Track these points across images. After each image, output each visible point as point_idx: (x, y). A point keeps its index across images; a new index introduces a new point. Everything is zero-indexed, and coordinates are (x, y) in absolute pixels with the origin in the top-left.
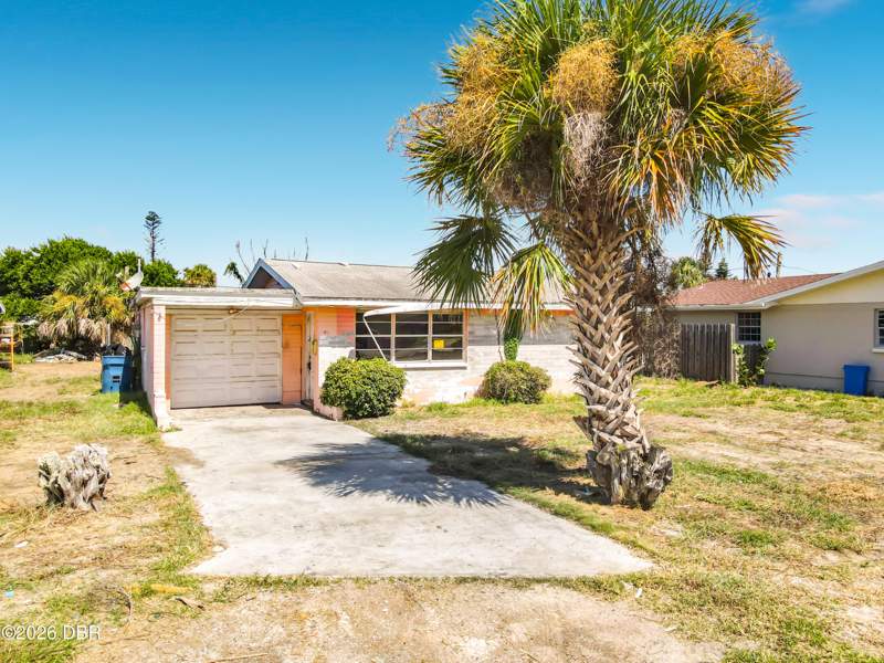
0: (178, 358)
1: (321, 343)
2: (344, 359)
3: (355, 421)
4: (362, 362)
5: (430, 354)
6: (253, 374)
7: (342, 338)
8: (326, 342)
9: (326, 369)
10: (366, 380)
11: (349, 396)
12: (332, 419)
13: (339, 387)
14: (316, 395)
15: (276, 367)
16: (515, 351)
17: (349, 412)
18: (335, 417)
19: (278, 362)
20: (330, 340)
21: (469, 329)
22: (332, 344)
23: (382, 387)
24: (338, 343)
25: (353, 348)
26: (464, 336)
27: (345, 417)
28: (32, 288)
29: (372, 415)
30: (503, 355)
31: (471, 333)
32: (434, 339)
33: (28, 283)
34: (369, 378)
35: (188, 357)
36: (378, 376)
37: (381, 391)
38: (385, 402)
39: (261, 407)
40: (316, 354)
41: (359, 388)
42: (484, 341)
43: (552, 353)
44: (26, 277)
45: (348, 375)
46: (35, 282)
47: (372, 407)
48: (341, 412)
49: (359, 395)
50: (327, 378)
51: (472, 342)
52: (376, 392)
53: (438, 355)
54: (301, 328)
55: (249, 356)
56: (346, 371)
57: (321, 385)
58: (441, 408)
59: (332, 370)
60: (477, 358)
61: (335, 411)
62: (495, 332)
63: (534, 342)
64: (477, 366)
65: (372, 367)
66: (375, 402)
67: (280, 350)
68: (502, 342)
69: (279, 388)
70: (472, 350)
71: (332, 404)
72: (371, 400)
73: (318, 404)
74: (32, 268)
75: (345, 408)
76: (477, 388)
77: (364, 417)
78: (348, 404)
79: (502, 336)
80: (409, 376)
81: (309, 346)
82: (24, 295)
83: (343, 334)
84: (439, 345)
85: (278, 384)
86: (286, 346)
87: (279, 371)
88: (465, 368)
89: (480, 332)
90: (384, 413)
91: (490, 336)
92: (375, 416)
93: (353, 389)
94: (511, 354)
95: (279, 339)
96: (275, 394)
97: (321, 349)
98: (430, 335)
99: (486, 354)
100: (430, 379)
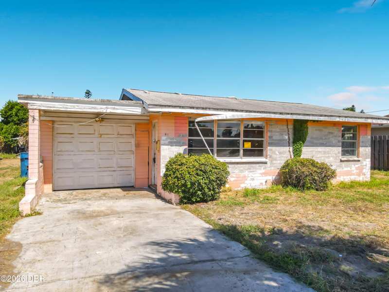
0: (59, 153)
1: (162, 142)
2: (180, 154)
3: (189, 206)
4: (194, 157)
5: (241, 152)
6: (114, 165)
7: (178, 139)
8: (167, 142)
9: (166, 163)
10: (199, 172)
11: (185, 185)
12: (171, 203)
13: (177, 177)
14: (159, 182)
15: (131, 160)
16: (301, 151)
17: (184, 198)
18: (173, 201)
19: (132, 157)
20: (169, 140)
21: (269, 134)
22: (171, 144)
23: (212, 178)
24: (175, 142)
25: (187, 147)
26: (265, 139)
27: (181, 202)
28: (19, 120)
29: (204, 201)
30: (292, 153)
31: (271, 137)
32: (244, 141)
33: (17, 118)
34: (201, 170)
35: (66, 153)
36: (208, 168)
37: (211, 181)
38: (214, 190)
39: (119, 190)
40: (159, 151)
41: (193, 178)
42: (279, 143)
43: (325, 152)
44: (16, 115)
45: (184, 167)
46: (20, 117)
47: (204, 194)
48: (178, 198)
49: (193, 184)
50: (167, 169)
51: (271, 144)
52: (207, 181)
53: (247, 153)
54: (149, 133)
55: (112, 153)
56: (182, 164)
57: (162, 174)
58: (254, 194)
59: (171, 163)
60: (274, 156)
61: (173, 197)
62: (287, 137)
63: (313, 145)
64: (274, 162)
65: (203, 161)
66: (206, 190)
67: (134, 148)
68: (291, 144)
69: (133, 176)
70: (271, 150)
71: (171, 191)
72: (203, 188)
73: (160, 190)
74: (19, 110)
75: (182, 195)
76: (274, 177)
77: (197, 202)
78: (183, 192)
79: (291, 140)
80: (230, 168)
81: (153, 145)
82: (15, 124)
83: (179, 136)
84: (248, 146)
85: (133, 173)
86: (138, 146)
87: (133, 164)
88: (266, 163)
89: (276, 137)
90: (213, 199)
91: (284, 140)
92: (206, 201)
93: (189, 179)
94: (297, 152)
95: (133, 141)
96: (130, 180)
97: (163, 148)
98: (242, 138)
99: (280, 153)
100: (242, 171)
